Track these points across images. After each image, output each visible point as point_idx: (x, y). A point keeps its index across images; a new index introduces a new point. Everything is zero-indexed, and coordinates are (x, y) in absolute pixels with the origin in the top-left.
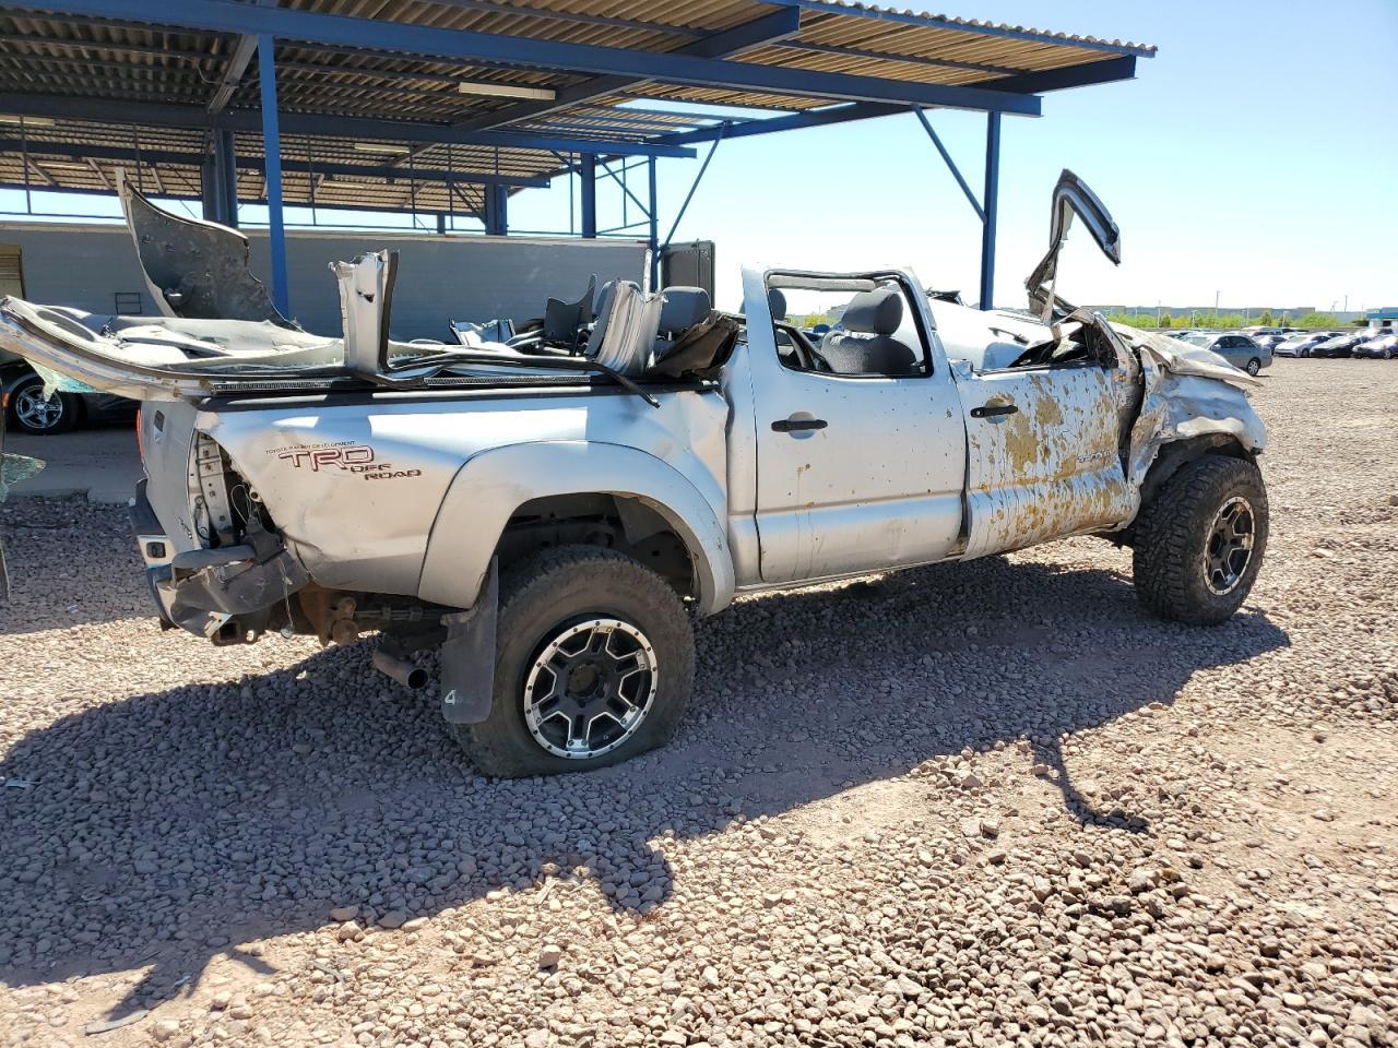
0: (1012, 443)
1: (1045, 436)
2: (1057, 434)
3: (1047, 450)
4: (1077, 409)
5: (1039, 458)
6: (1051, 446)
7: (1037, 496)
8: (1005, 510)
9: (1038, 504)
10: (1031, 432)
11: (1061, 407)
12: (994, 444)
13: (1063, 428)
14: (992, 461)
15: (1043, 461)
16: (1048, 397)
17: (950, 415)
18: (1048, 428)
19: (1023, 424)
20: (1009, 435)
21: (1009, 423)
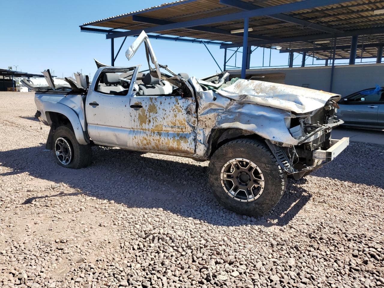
0: (140, 117)
1: (150, 117)
2: (154, 116)
3: (150, 121)
4: (164, 110)
5: (147, 123)
6: (152, 120)
7: (146, 135)
8: (136, 136)
9: (146, 137)
10: (145, 115)
11: (157, 108)
12: (135, 116)
13: (156, 115)
14: (134, 121)
15: (148, 124)
16: (153, 104)
17: (126, 106)
18: (151, 114)
19: (144, 111)
20: (139, 114)
21: (140, 111)
